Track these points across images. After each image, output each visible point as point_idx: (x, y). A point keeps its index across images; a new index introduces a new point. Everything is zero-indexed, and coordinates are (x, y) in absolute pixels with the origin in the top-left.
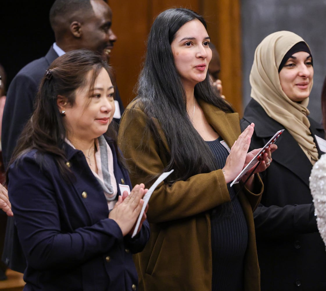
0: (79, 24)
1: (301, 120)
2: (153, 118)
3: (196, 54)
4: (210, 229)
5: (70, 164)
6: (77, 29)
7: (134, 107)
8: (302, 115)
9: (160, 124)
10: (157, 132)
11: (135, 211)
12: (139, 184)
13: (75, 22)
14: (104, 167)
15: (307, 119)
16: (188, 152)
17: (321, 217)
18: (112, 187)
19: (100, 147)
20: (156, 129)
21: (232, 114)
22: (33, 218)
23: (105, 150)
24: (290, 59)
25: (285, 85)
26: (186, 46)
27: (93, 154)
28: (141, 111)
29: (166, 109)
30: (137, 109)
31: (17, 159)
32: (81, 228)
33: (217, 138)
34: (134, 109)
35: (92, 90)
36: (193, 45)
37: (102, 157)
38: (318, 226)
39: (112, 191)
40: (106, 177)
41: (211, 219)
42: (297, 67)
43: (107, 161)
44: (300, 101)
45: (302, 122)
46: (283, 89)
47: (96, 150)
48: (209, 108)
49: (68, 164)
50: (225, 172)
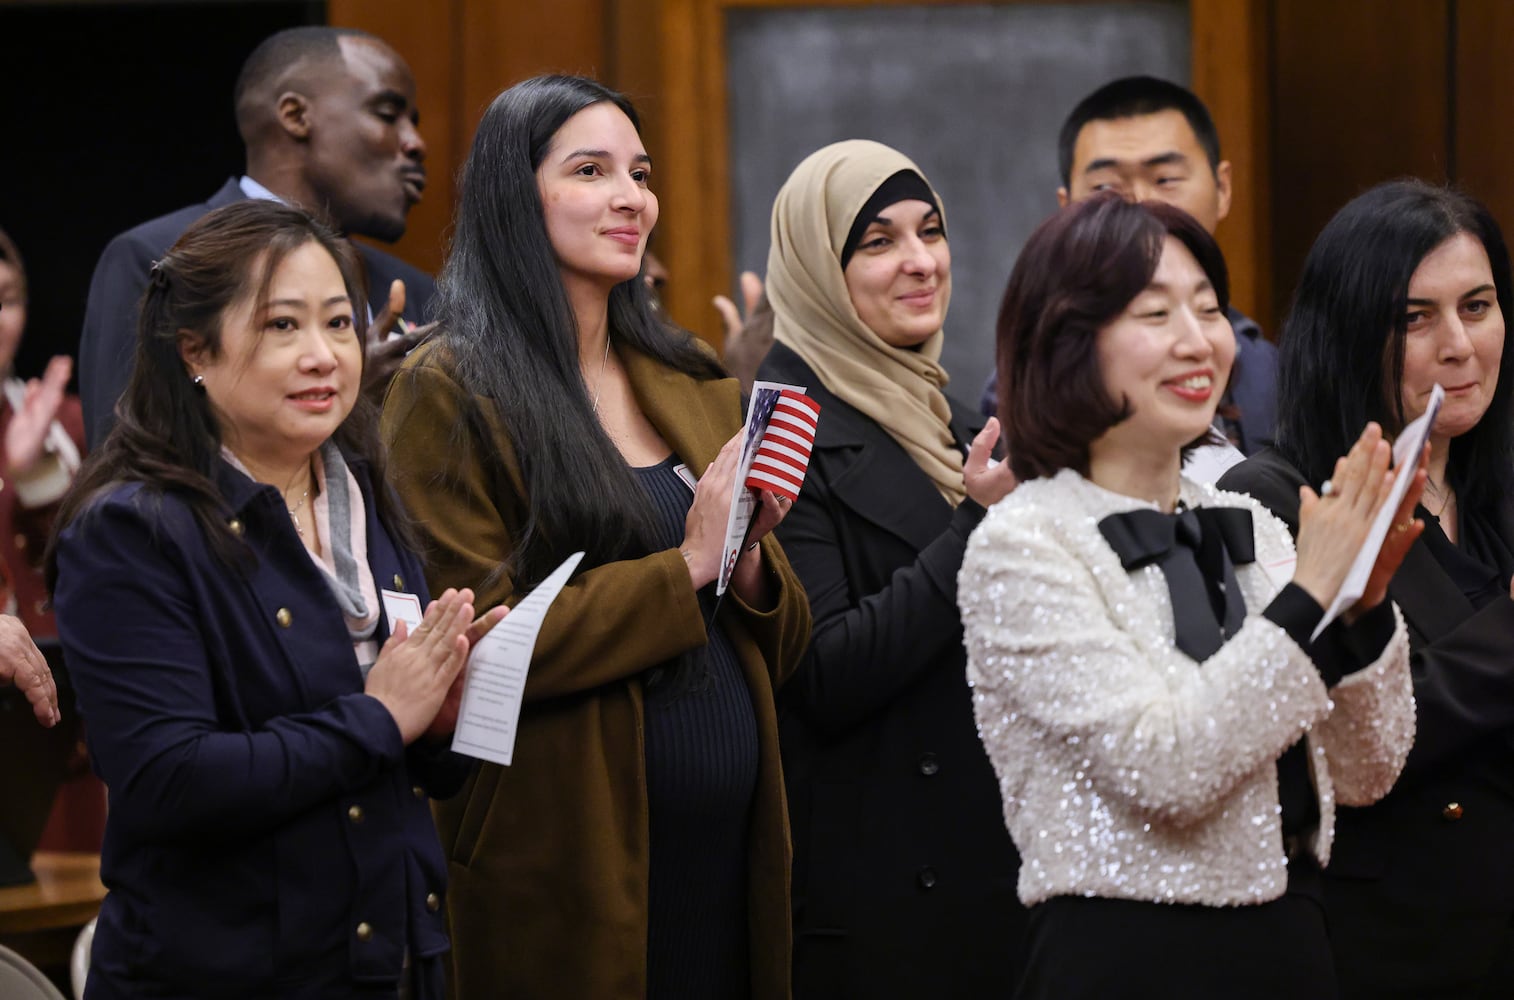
0: (302, 100)
1: (924, 403)
2: (481, 397)
3: (612, 198)
4: (641, 727)
5: (241, 527)
6: (297, 114)
7: (421, 362)
8: (926, 387)
9: (498, 412)
10: (489, 438)
11: (443, 670)
12: (459, 590)
13: (288, 95)
14: (338, 540)
15: (941, 398)
16: (583, 498)
17: (986, 690)
18: (363, 599)
19: (328, 483)
20: (486, 427)
21: (718, 383)
22: (135, 686)
23: (341, 491)
24: (873, 226)
25: (865, 302)
26: (583, 176)
27: (306, 505)
28: (443, 375)
29: (518, 366)
30: (433, 368)
31: (81, 511)
32: (281, 718)
33: (664, 458)
34: (422, 368)
35: (264, 306)
36: (601, 175)
37: (331, 512)
38: (979, 717)
39: (363, 609)
40: (346, 569)
41: (645, 697)
42: (897, 247)
43: (349, 522)
44: (916, 344)
45: (927, 408)
46: (860, 317)
47: (315, 490)
48: (647, 369)
49: (235, 525)
50: (690, 557)
